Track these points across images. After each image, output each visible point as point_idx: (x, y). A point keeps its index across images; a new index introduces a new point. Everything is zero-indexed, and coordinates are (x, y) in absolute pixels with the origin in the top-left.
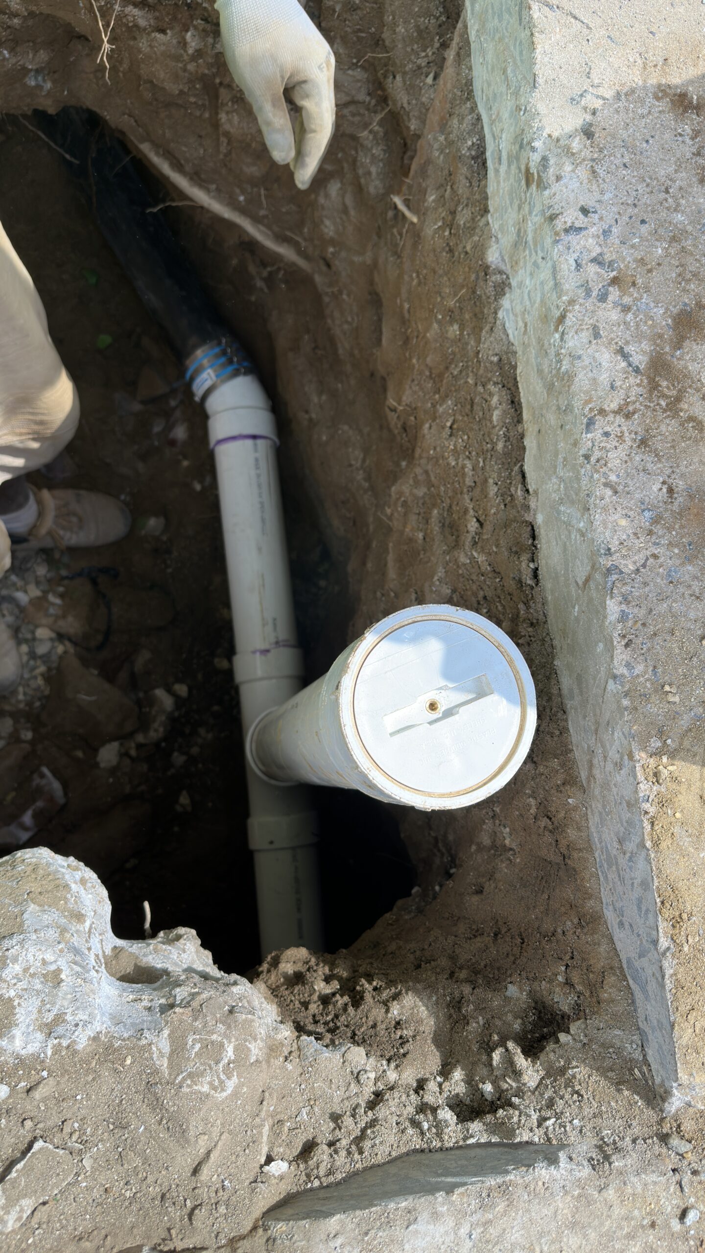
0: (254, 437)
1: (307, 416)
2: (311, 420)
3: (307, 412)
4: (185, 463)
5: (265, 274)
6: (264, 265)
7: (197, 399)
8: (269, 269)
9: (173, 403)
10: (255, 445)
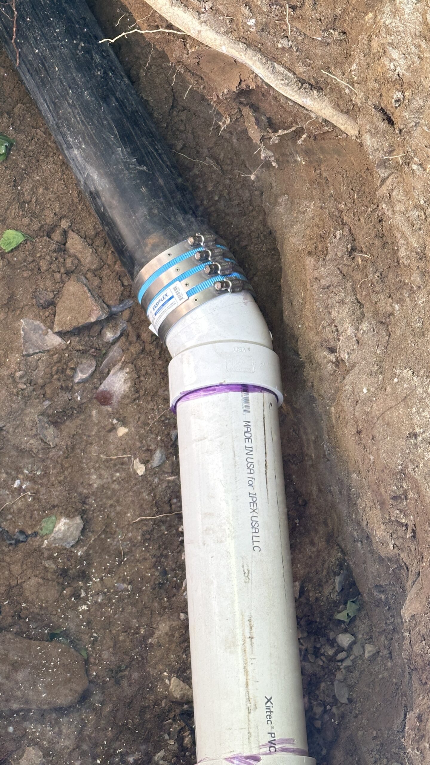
0: (245, 388)
1: (332, 357)
2: (338, 363)
3: (332, 350)
4: (122, 431)
5: (275, 139)
6: (272, 125)
7: (154, 329)
8: (281, 132)
9: (109, 335)
10: (247, 400)
